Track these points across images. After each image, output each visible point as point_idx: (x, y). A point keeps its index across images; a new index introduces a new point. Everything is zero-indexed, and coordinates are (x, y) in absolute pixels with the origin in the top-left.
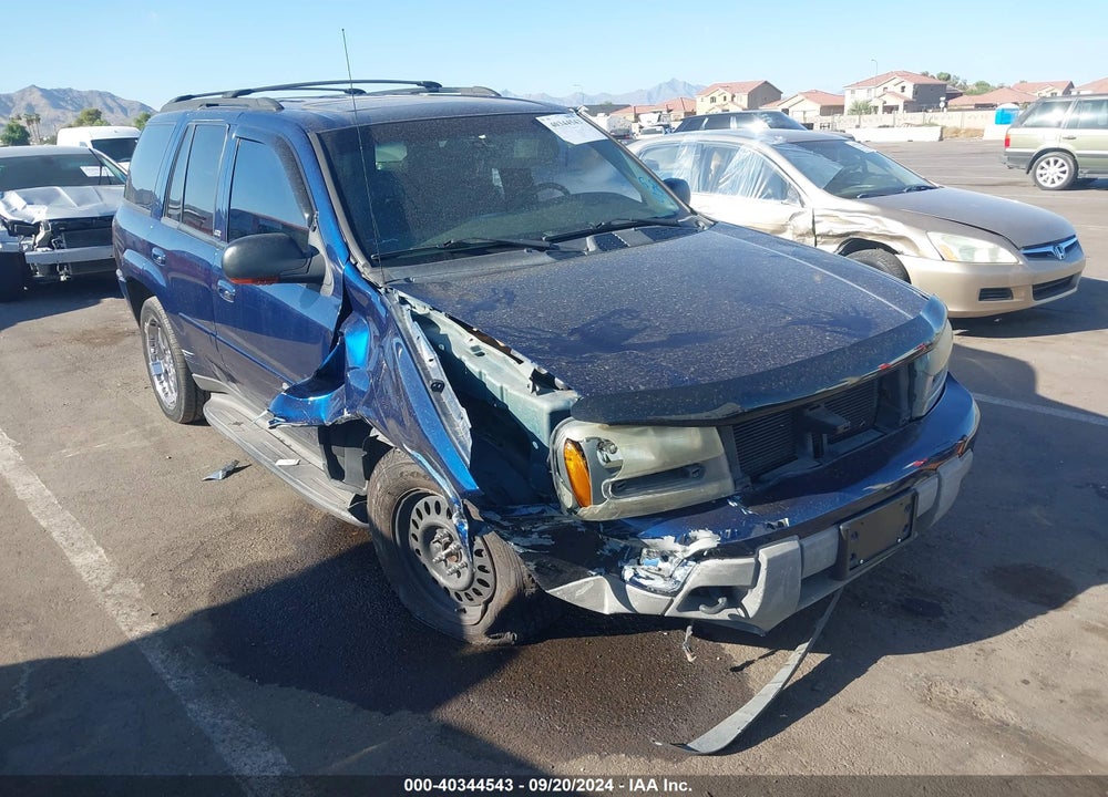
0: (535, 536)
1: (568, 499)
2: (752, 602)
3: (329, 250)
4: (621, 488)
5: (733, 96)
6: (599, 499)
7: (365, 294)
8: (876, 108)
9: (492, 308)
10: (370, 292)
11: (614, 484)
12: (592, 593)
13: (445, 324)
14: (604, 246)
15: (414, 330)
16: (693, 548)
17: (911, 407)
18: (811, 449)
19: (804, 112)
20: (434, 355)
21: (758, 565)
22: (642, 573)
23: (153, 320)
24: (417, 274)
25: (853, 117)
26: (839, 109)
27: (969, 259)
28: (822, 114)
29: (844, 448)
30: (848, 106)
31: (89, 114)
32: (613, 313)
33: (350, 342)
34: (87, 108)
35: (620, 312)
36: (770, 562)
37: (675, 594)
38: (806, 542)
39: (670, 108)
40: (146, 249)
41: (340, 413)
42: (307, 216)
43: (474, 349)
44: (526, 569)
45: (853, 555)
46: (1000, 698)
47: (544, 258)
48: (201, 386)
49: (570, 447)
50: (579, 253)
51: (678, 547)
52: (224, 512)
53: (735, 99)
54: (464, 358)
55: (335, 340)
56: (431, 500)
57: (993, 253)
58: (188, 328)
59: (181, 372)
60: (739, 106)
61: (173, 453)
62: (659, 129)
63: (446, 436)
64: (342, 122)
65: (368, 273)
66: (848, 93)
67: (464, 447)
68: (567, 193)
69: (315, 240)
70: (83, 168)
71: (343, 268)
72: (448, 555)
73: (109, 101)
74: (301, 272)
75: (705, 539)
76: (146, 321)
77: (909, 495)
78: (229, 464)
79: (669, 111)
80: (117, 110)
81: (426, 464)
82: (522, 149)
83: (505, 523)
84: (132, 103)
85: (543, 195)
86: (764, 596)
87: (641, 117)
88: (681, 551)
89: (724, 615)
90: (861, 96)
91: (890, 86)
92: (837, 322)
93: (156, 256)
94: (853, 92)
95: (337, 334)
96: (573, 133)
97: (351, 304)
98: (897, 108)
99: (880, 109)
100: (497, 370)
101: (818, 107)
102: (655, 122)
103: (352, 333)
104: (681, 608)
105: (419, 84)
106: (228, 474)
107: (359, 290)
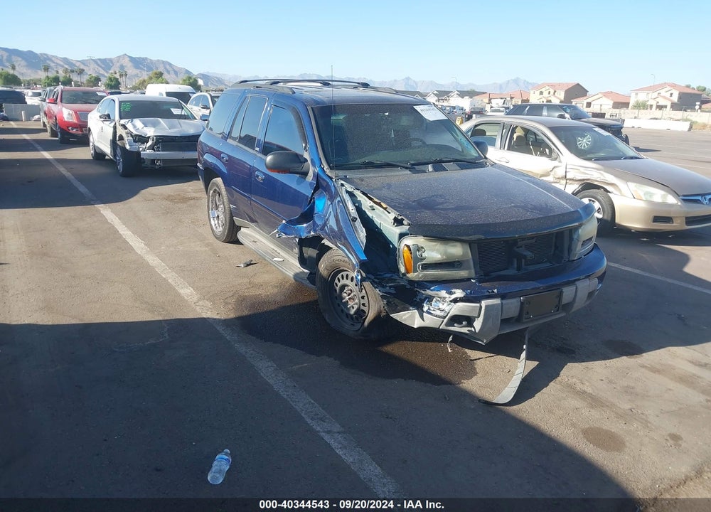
0: (388, 288)
1: (403, 270)
2: (478, 324)
3: (312, 160)
4: (426, 267)
5: (555, 92)
6: (415, 271)
7: (326, 181)
8: (651, 106)
9: (381, 190)
10: (328, 180)
11: (422, 265)
12: (411, 318)
13: (359, 196)
14: (436, 170)
15: (347, 197)
16: (453, 297)
17: (569, 255)
18: (516, 266)
19: (601, 105)
20: (354, 208)
21: (481, 307)
22: (431, 309)
23: (216, 190)
24: (349, 174)
25: (635, 111)
26: (626, 105)
27: (649, 199)
28: (614, 107)
29: (531, 268)
30: (632, 102)
31: (156, 74)
32: (433, 196)
33: (317, 202)
34: (155, 71)
35: (437, 196)
36: (487, 307)
37: (445, 317)
38: (504, 302)
39: (512, 96)
40: (217, 154)
41: (310, 232)
42: (304, 145)
43: (370, 207)
44: (383, 303)
45: (528, 313)
46: (587, 384)
47: (408, 172)
48: (237, 223)
49: (406, 248)
50: (424, 172)
51: (447, 295)
52: (246, 280)
53: (556, 94)
54: (366, 210)
55: (311, 201)
56: (344, 274)
57: (663, 197)
58: (236, 195)
59: (228, 216)
60: (558, 98)
61: (220, 254)
62: (502, 109)
63: (355, 239)
64: (323, 102)
65: (328, 172)
66: (633, 95)
67: (363, 243)
68: (424, 143)
69: (306, 155)
70: (172, 110)
71: (317, 170)
72: (349, 299)
73: (168, 67)
74: (299, 170)
75: (459, 293)
76: (210, 190)
77: (559, 290)
78: (248, 261)
79: (512, 98)
80: (172, 72)
81: (346, 251)
82: (405, 121)
83: (376, 280)
84: (181, 69)
85: (414, 143)
86: (483, 323)
87: (492, 101)
88: (449, 298)
89: (465, 330)
90: (642, 97)
91: (663, 92)
92: (535, 208)
93: (223, 158)
94: (637, 94)
95: (312, 198)
96: (431, 114)
97: (319, 185)
98: (666, 107)
99: (654, 107)
100: (379, 216)
101: (611, 103)
102: (501, 105)
103: (319, 199)
104: (447, 325)
105: (358, 83)
106: (248, 265)
107: (324, 180)
